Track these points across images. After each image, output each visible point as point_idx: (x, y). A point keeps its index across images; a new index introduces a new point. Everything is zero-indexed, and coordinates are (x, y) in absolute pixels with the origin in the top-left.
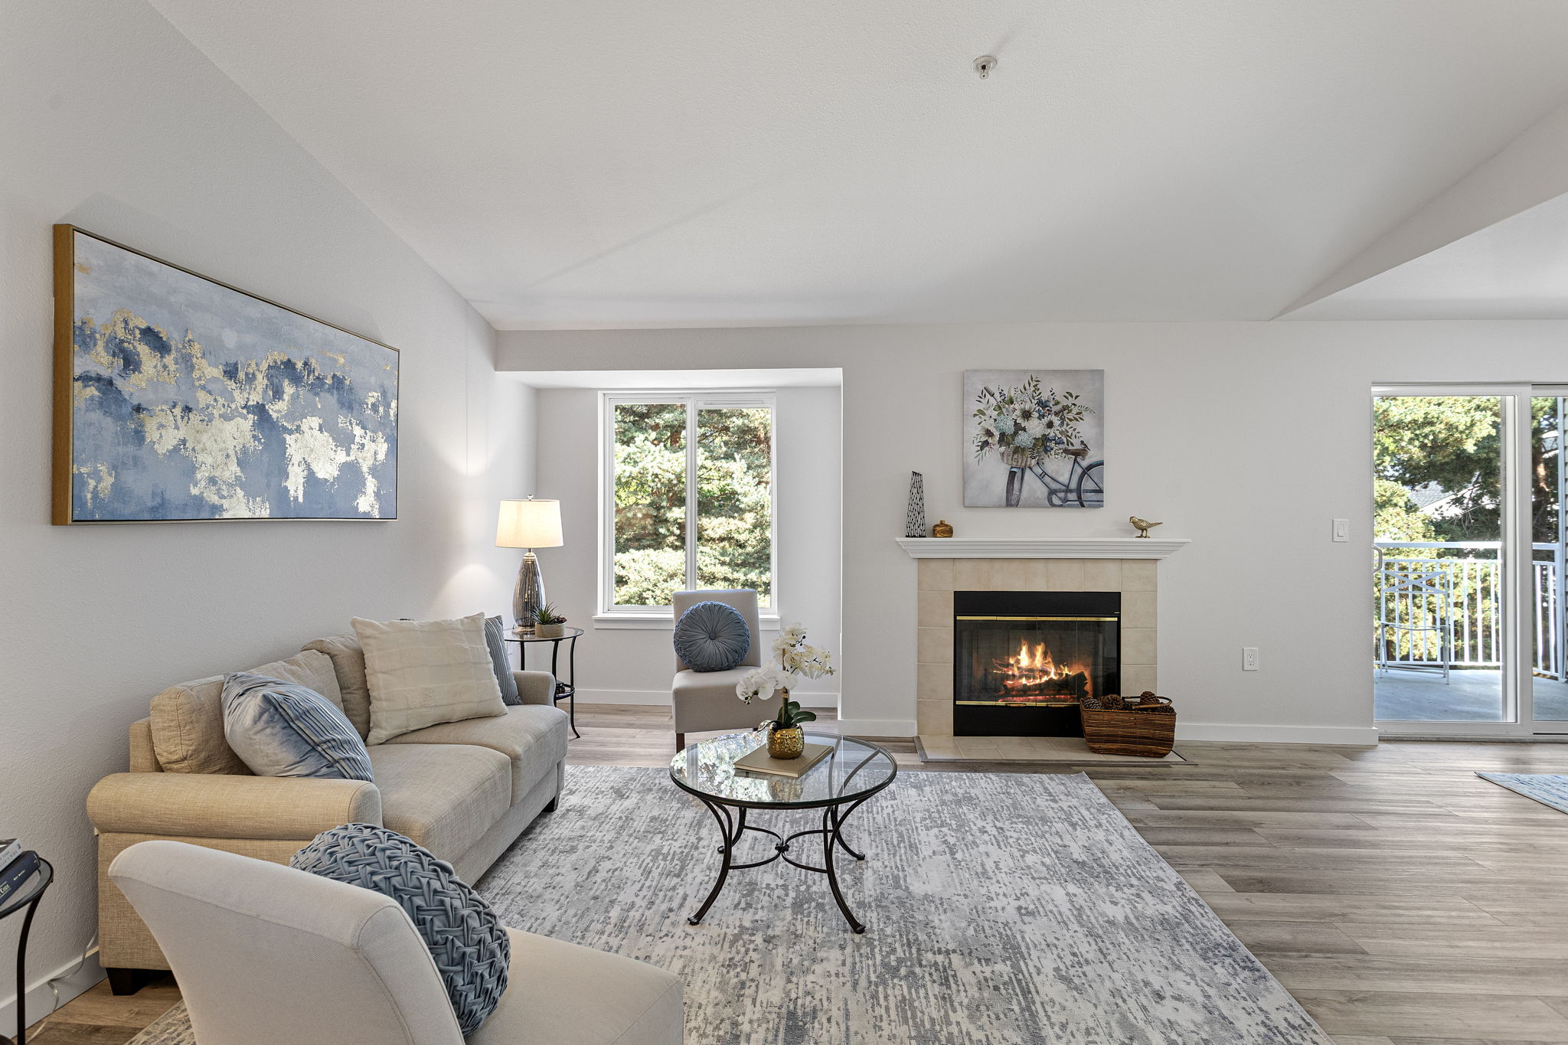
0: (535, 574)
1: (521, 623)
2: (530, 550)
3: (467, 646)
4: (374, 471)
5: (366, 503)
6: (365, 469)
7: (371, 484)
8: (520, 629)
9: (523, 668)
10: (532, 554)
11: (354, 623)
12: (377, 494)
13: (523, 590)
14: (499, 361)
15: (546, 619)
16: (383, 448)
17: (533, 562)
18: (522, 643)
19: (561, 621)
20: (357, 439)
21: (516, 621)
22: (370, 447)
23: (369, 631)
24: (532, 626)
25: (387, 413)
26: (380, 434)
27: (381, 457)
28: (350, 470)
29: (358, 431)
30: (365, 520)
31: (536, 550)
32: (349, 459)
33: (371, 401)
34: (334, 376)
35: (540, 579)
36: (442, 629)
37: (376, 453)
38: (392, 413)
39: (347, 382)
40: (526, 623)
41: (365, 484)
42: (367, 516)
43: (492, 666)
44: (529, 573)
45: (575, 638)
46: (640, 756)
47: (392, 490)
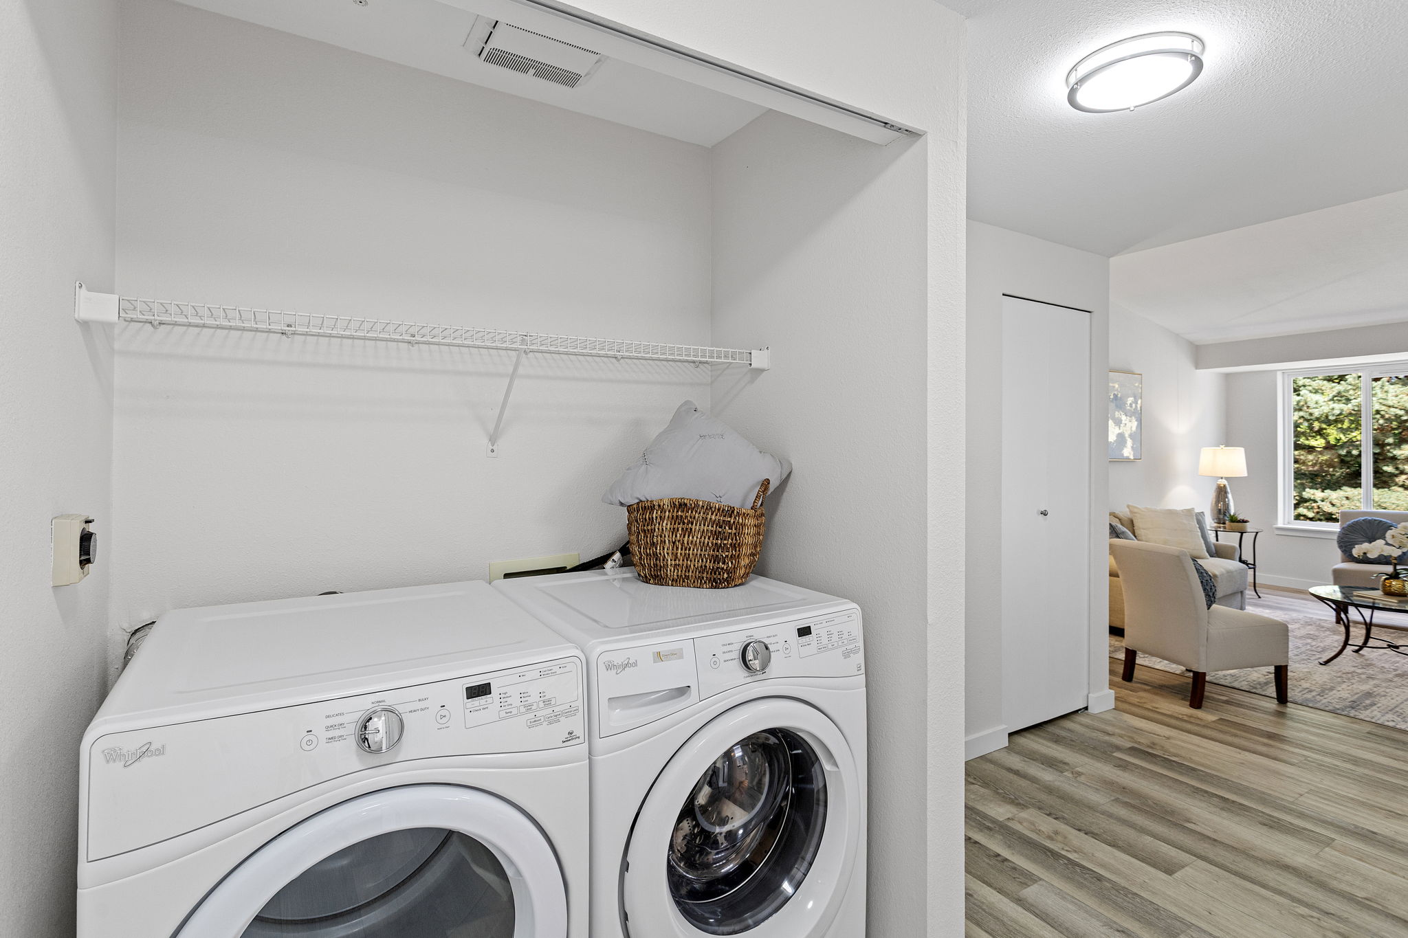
0: (1226, 492)
1: (1216, 521)
2: (1222, 478)
3: (1185, 522)
4: (1131, 436)
5: (1128, 452)
6: (1127, 435)
7: (1129, 443)
8: (1216, 525)
9: (1217, 540)
10: (1224, 480)
11: (1128, 506)
12: (1132, 447)
13: (1218, 501)
14: (1198, 364)
15: (1234, 520)
16: (1135, 424)
17: (1225, 486)
18: (1216, 531)
19: (1244, 521)
20: (1123, 422)
21: (1213, 520)
22: (1129, 425)
23: (1136, 510)
24: (1224, 523)
25: (1136, 406)
26: (1133, 418)
27: (1134, 429)
28: (1121, 436)
29: (1124, 418)
30: (1127, 461)
31: (1227, 479)
32: (1120, 431)
33: (1129, 402)
34: (1114, 394)
35: (1230, 496)
36: (1172, 513)
37: (1131, 427)
38: (1139, 406)
39: (1119, 396)
40: (1220, 521)
41: (1126, 443)
42: (1128, 458)
43: (1200, 534)
44: (1221, 492)
45: (1257, 533)
46: (1308, 612)
47: (1139, 445)
